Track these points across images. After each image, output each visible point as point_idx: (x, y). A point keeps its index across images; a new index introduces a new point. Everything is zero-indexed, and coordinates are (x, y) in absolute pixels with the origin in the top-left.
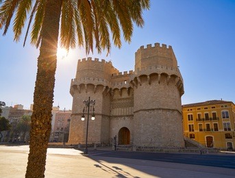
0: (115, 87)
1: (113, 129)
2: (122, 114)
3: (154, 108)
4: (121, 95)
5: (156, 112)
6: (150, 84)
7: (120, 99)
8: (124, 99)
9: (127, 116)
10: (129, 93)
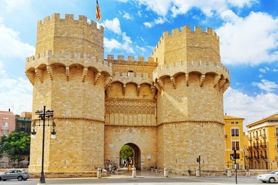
0: (115, 79)
1: (111, 146)
2: (126, 123)
3: (207, 119)
4: (124, 93)
5: (209, 126)
6: (201, 86)
7: (121, 100)
8: (128, 100)
9: (135, 127)
10: (138, 93)
